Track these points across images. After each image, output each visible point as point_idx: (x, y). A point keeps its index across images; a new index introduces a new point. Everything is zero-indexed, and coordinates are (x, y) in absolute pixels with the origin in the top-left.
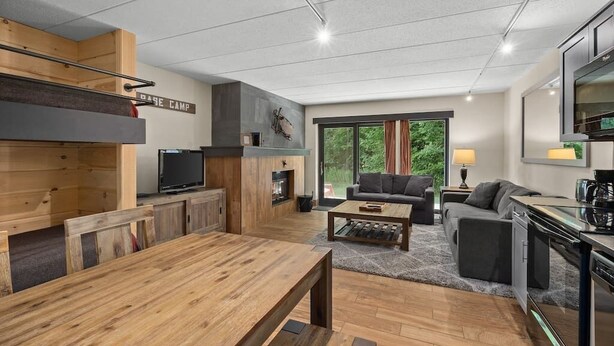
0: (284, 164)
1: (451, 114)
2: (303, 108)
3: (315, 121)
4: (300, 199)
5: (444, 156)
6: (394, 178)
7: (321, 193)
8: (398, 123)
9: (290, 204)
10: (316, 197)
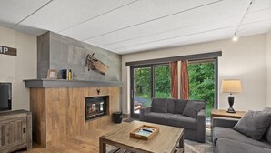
0: (99, 92)
1: (220, 54)
2: (120, 56)
3: (127, 64)
4: (114, 115)
5: (214, 86)
6: (176, 102)
7: (132, 110)
8: (179, 63)
9: (106, 118)
10: (129, 112)
